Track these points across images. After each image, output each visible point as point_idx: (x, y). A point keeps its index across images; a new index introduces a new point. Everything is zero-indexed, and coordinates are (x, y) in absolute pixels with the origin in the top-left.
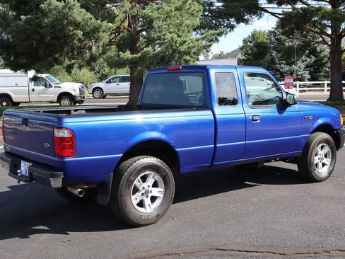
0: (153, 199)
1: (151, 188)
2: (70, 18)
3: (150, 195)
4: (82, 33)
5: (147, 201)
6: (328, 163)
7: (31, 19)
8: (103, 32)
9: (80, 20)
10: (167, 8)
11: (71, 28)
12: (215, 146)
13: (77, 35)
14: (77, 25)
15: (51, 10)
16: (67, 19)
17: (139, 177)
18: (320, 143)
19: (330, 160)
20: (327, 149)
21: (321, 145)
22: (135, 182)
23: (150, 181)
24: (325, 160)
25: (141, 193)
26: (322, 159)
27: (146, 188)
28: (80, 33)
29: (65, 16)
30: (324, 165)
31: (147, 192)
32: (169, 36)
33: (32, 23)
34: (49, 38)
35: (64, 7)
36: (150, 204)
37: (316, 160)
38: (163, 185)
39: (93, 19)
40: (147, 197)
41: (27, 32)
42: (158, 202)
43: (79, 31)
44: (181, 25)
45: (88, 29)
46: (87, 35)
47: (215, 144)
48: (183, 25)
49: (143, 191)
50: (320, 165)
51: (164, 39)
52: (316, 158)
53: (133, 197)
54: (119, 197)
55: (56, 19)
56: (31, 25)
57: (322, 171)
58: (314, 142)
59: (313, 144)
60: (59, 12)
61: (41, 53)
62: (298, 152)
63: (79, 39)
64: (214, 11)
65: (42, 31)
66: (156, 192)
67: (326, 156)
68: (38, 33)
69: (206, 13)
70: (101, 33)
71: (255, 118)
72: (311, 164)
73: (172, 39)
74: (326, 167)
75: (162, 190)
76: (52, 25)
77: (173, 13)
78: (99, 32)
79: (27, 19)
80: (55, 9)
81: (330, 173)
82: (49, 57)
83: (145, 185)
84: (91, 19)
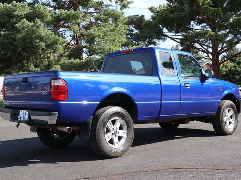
0: (120, 138)
1: (118, 130)
2: (37, 34)
3: (117, 135)
4: (45, 44)
5: (116, 140)
6: (233, 122)
7: (8, 35)
8: (60, 44)
9: (44, 35)
10: (104, 30)
11: (38, 41)
12: (161, 103)
13: (42, 46)
14: (41, 39)
15: (23, 28)
16: (35, 34)
17: (110, 121)
18: (227, 107)
19: (234, 120)
20: (232, 112)
21: (227, 109)
22: (108, 124)
23: (118, 125)
24: (231, 120)
25: (111, 133)
26: (229, 119)
27: (115, 129)
28: (43, 44)
29: (33, 32)
30: (230, 123)
31: (116, 133)
32: (107, 47)
33: (9, 37)
34: (20, 48)
35: (33, 26)
36: (118, 142)
37: (225, 119)
38: (126, 128)
39: (53, 35)
40: (116, 136)
41: (4, 44)
42: (123, 141)
43: (43, 43)
44: (114, 41)
45: (49, 42)
46: (48, 46)
47: (161, 101)
48: (116, 41)
49: (113, 132)
50: (228, 123)
51: (104, 49)
52: (225, 118)
53: (106, 136)
54: (96, 134)
55: (27, 34)
56: (8, 39)
57: (230, 128)
58: (224, 106)
59: (223, 107)
60: (29, 29)
61: (14, 60)
62: (214, 113)
63: (43, 49)
64: (134, 35)
65: (16, 43)
66: (122, 133)
67: (231, 117)
68: (13, 44)
69: (129, 36)
70: (58, 45)
71: (186, 85)
72: (222, 122)
73: (110, 48)
74: (232, 125)
75: (126, 132)
76: (24, 39)
77: (109, 33)
78: (57, 44)
79: (5, 35)
80: (26, 27)
81: (235, 129)
82: (18, 63)
83: (114, 127)
84: (52, 35)
